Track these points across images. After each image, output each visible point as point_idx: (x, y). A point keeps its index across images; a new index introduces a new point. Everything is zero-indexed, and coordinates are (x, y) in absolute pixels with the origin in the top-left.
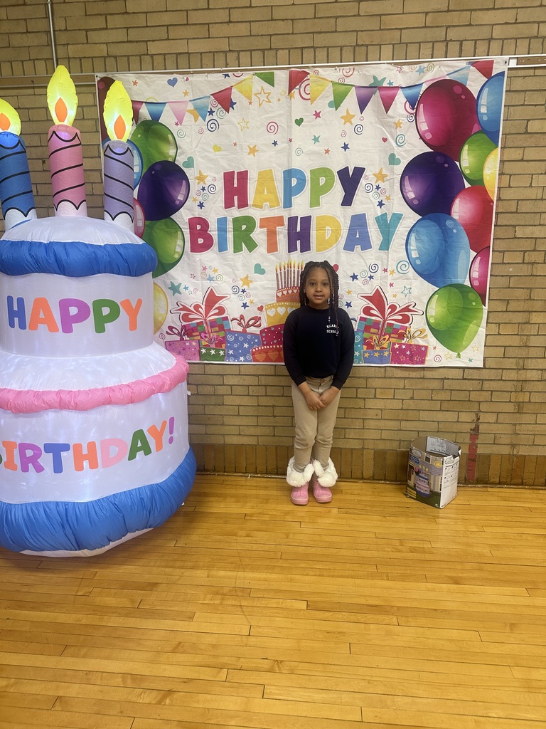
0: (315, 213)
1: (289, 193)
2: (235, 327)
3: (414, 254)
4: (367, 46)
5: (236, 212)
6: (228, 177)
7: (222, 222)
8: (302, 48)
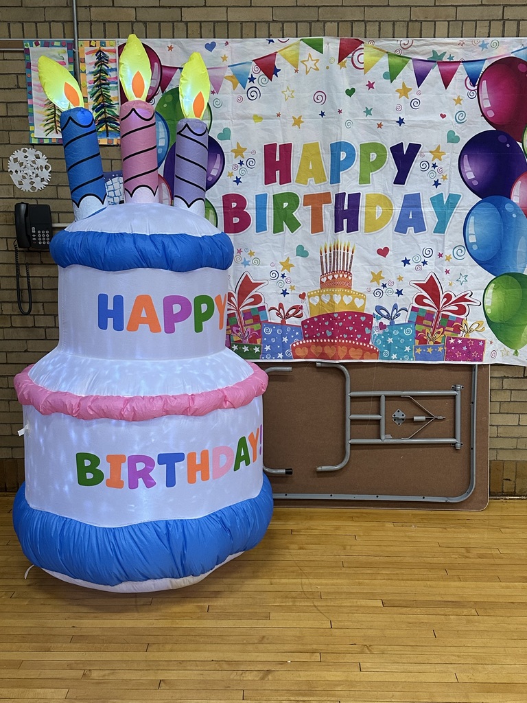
0: (364, 191)
1: (337, 169)
2: (274, 318)
3: (472, 239)
4: (421, 22)
5: (277, 188)
6: (269, 150)
7: (261, 199)
8: (352, 22)
